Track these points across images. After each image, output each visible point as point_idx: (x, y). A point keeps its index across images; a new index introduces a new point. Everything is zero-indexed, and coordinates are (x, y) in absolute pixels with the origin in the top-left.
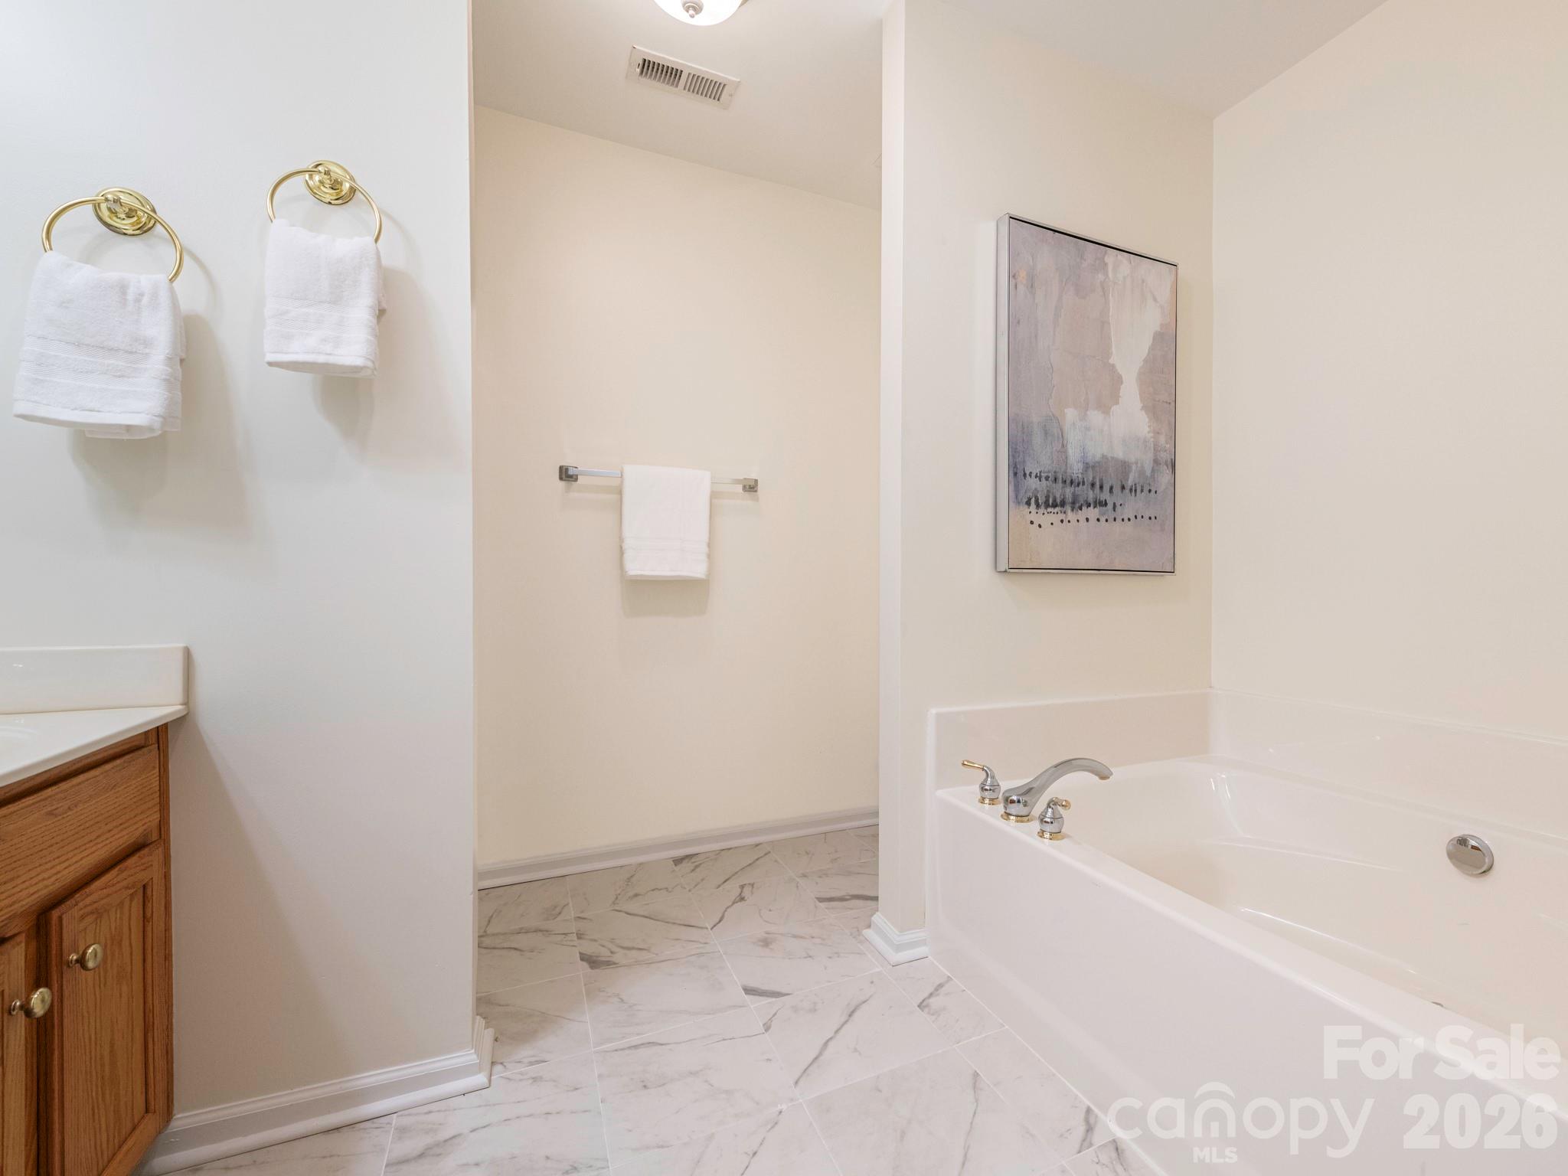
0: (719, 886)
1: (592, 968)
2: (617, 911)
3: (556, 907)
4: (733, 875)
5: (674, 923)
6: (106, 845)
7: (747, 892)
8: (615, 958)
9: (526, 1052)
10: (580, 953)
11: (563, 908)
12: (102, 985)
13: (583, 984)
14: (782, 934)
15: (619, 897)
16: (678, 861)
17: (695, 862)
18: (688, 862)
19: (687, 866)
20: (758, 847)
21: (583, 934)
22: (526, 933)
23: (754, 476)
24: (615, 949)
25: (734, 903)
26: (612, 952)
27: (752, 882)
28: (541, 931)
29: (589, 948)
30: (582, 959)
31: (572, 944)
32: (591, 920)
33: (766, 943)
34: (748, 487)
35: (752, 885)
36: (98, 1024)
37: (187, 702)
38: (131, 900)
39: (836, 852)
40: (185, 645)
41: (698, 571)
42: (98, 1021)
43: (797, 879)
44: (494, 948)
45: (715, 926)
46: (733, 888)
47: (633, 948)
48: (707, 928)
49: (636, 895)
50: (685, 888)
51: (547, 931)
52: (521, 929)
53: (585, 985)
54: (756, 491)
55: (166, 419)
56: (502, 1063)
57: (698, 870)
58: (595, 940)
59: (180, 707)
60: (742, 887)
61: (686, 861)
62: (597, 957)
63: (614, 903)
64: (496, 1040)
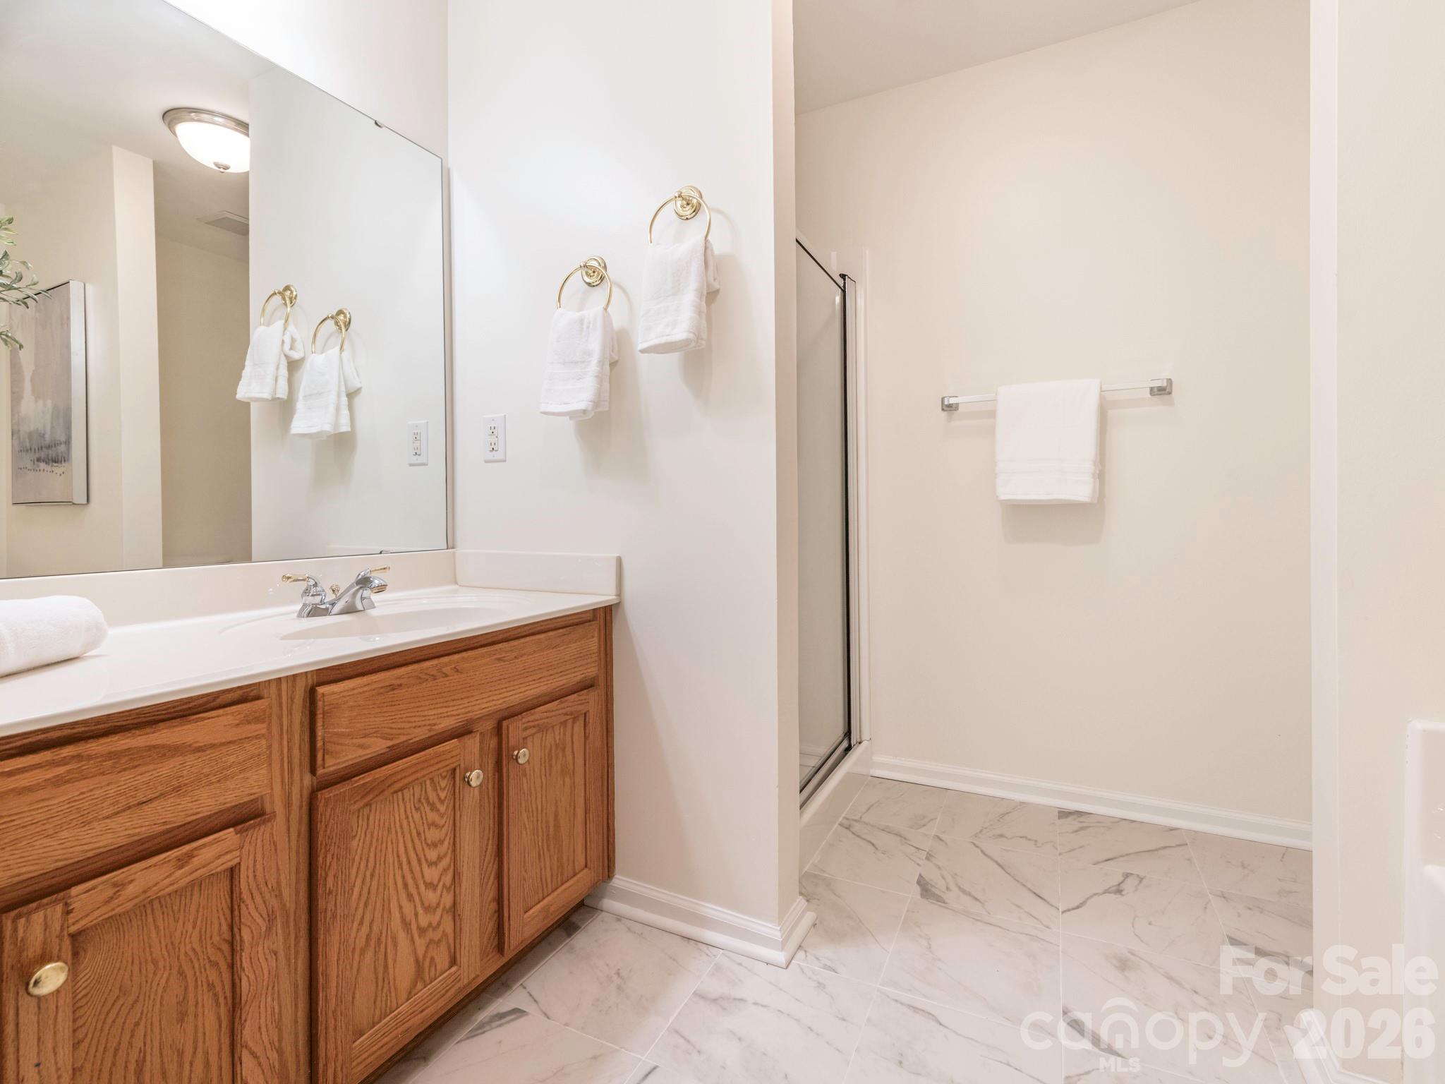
0: (1098, 863)
1: (922, 896)
2: (974, 844)
3: (924, 817)
4: (1122, 856)
5: (1024, 886)
6: (547, 684)
7: (1129, 885)
8: (949, 897)
9: (827, 952)
10: (920, 875)
11: (929, 822)
12: (548, 775)
13: (906, 909)
14: (1151, 964)
15: (985, 831)
16: (1064, 814)
17: (1081, 822)
18: (1075, 819)
19: (1071, 823)
20: (1171, 832)
21: (932, 856)
22: (889, 833)
23: (1167, 375)
24: (952, 886)
25: (1105, 892)
26: (948, 889)
27: (1142, 874)
28: (901, 836)
29: (931, 874)
30: (918, 882)
31: (918, 861)
32: (946, 844)
33: (1123, 965)
34: (1155, 390)
35: (1141, 879)
36: (544, 799)
37: (620, 592)
38: (573, 723)
39: (1295, 881)
40: (618, 555)
41: (1081, 491)
42: (544, 797)
43: (1211, 897)
44: (858, 836)
45: (1069, 910)
46: (1114, 872)
47: (970, 894)
48: (1058, 909)
49: (1002, 836)
50: (1056, 849)
51: (905, 839)
52: (887, 827)
53: (907, 911)
54: (1170, 393)
55: (596, 403)
56: (806, 952)
57: (1082, 833)
58: (939, 868)
59: (614, 597)
60: (1127, 876)
61: (1075, 817)
62: (933, 886)
63: (976, 836)
64: (814, 925)
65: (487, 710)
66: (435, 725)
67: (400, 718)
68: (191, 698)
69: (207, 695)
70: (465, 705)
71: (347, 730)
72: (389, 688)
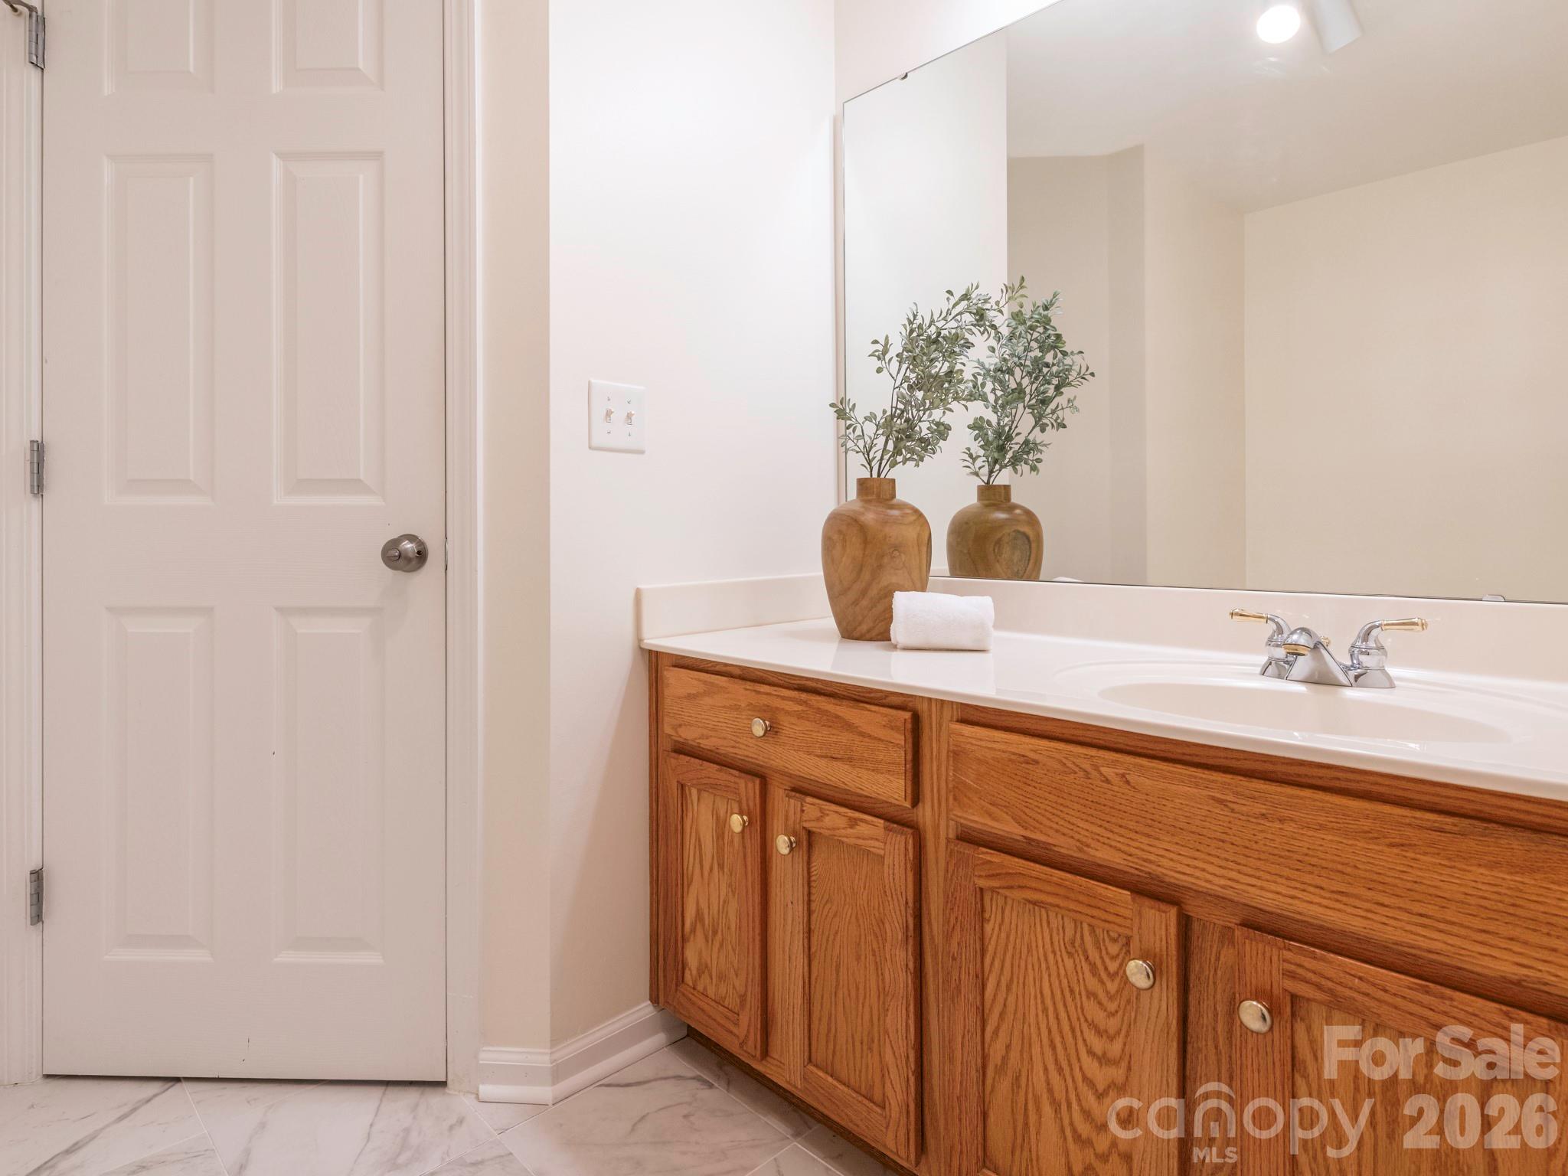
65: (1193, 880)
66: (1088, 846)
67: (1036, 806)
68: (872, 689)
69: (881, 691)
70: (1142, 846)
71: (975, 786)
72: (1022, 759)
